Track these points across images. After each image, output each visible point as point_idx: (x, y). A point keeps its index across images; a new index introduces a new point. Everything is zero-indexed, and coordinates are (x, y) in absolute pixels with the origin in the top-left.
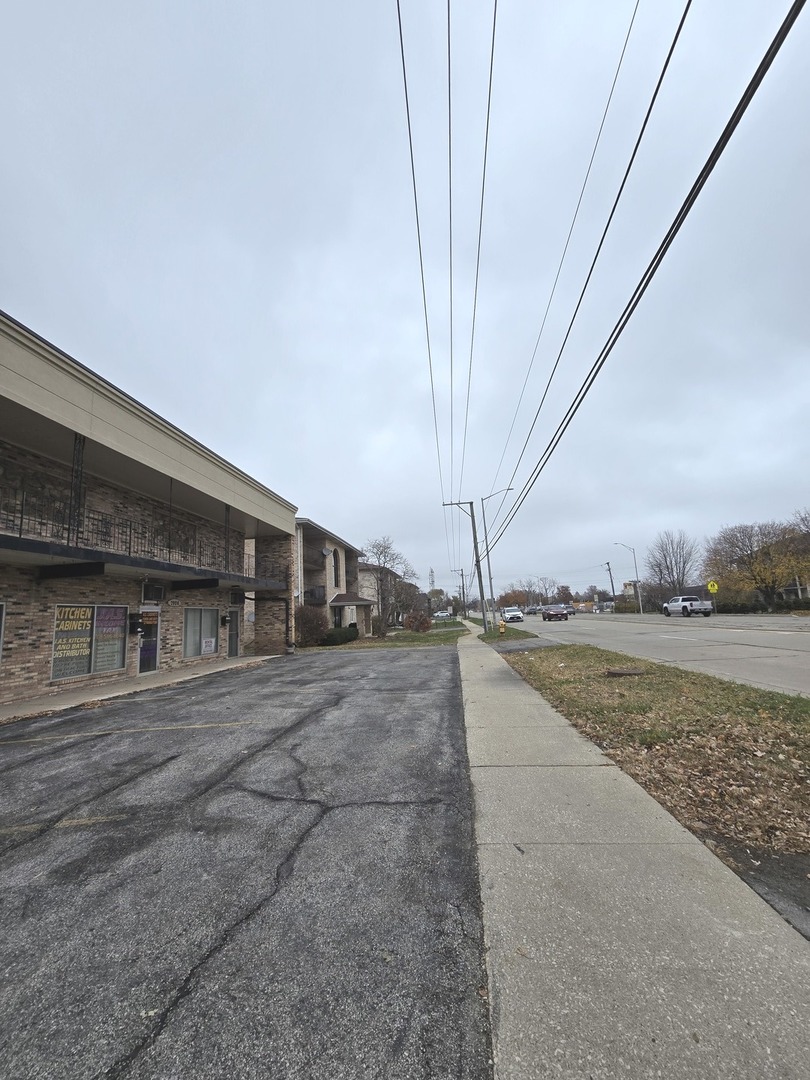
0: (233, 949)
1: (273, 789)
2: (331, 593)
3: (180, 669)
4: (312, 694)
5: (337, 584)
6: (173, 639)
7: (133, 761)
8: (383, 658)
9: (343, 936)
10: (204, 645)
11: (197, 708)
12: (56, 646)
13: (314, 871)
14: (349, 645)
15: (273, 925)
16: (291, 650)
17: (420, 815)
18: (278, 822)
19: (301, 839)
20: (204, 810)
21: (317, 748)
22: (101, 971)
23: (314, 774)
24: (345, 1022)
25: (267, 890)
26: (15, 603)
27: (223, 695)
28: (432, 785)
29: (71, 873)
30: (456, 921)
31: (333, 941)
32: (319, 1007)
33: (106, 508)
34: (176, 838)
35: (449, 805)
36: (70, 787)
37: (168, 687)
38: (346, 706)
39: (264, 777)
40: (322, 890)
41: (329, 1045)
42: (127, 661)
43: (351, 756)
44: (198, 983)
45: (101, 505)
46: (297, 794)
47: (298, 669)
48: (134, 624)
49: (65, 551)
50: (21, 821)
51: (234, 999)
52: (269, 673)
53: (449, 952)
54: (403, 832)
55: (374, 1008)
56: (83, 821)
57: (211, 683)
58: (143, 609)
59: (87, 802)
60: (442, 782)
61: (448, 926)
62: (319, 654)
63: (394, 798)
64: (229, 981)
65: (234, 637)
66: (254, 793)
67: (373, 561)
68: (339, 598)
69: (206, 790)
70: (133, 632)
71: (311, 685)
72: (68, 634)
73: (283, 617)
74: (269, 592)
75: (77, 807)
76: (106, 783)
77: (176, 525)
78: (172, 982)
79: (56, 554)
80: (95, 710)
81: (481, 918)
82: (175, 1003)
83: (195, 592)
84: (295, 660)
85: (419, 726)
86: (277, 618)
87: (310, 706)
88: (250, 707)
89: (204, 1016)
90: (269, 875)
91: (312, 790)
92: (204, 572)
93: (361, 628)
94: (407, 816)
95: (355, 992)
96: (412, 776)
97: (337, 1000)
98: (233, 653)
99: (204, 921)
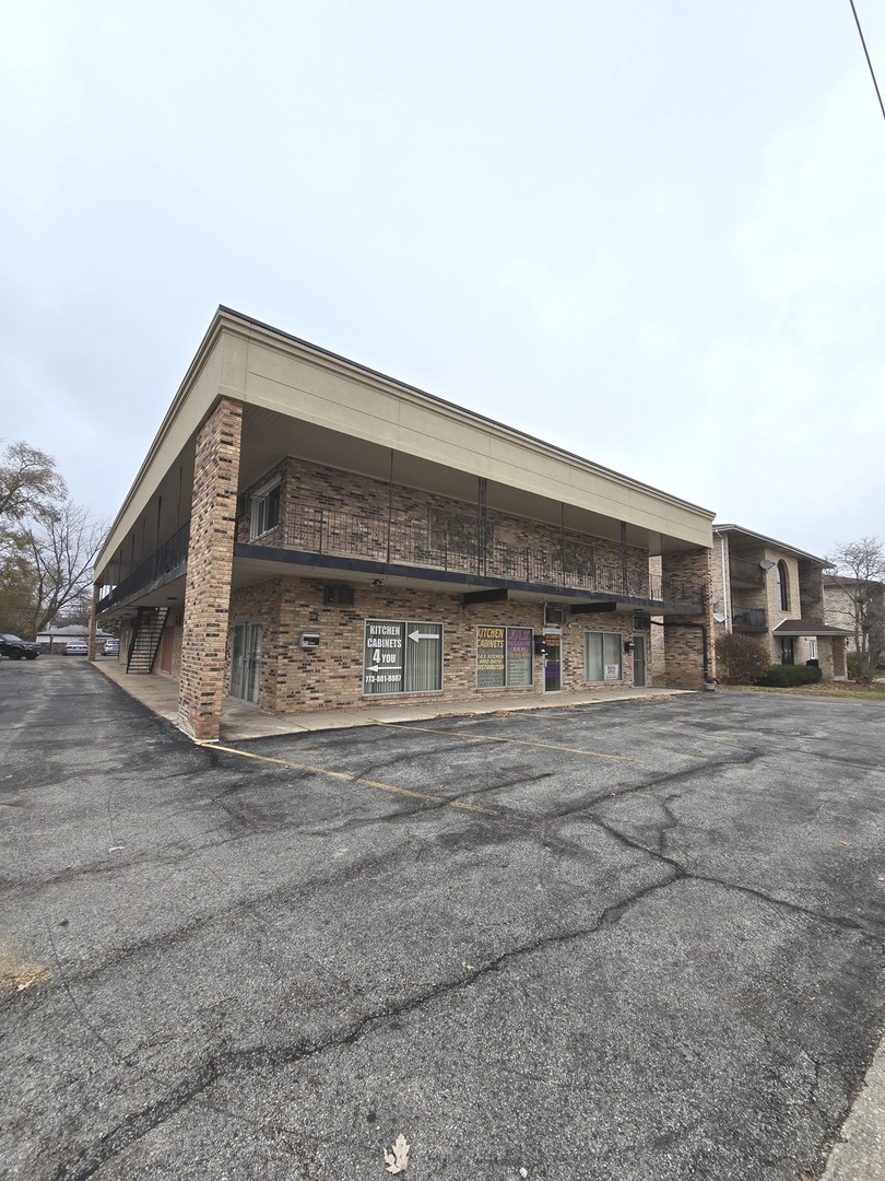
0: (540, 957)
1: (630, 833)
2: (776, 619)
3: (584, 692)
4: (720, 743)
5: (785, 606)
6: (575, 662)
7: (516, 769)
8: (851, 713)
9: (646, 1006)
10: (606, 670)
11: (584, 733)
12: (479, 660)
13: (641, 930)
14: (805, 689)
15: (581, 957)
16: (711, 687)
17: (812, 930)
18: (623, 868)
19: (641, 894)
20: (559, 830)
21: (698, 805)
22: (448, 918)
23: (683, 833)
24: (616, 1080)
25: (588, 925)
26: (449, 624)
27: (614, 725)
28: (854, 901)
29: (450, 841)
30: (805, 1077)
31: (635, 1005)
32: (596, 1050)
33: (510, 539)
34: (527, 845)
35: (871, 937)
36: (467, 777)
37: (566, 709)
38: (760, 766)
39: (626, 819)
40: (643, 952)
41: (592, 1087)
42: (534, 679)
43: (740, 827)
44: (506, 966)
45: (507, 536)
46: (654, 847)
47: (713, 710)
48: (539, 645)
49: (477, 580)
50: (432, 792)
51: (527, 995)
52: (674, 709)
53: (775, 1104)
54: (775, 939)
55: (652, 1092)
56: (468, 807)
57: (607, 710)
58: (546, 631)
59: (475, 793)
60: (873, 904)
61: (790, 1075)
62: (749, 695)
63: (780, 895)
64: (529, 980)
65: (639, 666)
66: (610, 830)
67: (846, 572)
68: (788, 625)
69: (566, 813)
70: (538, 653)
71: (722, 732)
72: (487, 650)
73: (699, 646)
74: (680, 616)
75: (465, 795)
76: (491, 781)
77: (573, 548)
78: (489, 954)
79: (470, 583)
80: (503, 719)
81: (851, 1099)
82: (486, 970)
83: (595, 616)
84: (714, 699)
85: (871, 818)
86: (691, 647)
87: (709, 757)
88: (638, 742)
89: (502, 993)
90: (594, 912)
91: (674, 849)
92: (600, 595)
93: (827, 668)
94: (791, 925)
95: (637, 1062)
96: (823, 878)
97: (616, 1057)
98: (639, 681)
99: (526, 922)
